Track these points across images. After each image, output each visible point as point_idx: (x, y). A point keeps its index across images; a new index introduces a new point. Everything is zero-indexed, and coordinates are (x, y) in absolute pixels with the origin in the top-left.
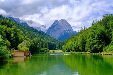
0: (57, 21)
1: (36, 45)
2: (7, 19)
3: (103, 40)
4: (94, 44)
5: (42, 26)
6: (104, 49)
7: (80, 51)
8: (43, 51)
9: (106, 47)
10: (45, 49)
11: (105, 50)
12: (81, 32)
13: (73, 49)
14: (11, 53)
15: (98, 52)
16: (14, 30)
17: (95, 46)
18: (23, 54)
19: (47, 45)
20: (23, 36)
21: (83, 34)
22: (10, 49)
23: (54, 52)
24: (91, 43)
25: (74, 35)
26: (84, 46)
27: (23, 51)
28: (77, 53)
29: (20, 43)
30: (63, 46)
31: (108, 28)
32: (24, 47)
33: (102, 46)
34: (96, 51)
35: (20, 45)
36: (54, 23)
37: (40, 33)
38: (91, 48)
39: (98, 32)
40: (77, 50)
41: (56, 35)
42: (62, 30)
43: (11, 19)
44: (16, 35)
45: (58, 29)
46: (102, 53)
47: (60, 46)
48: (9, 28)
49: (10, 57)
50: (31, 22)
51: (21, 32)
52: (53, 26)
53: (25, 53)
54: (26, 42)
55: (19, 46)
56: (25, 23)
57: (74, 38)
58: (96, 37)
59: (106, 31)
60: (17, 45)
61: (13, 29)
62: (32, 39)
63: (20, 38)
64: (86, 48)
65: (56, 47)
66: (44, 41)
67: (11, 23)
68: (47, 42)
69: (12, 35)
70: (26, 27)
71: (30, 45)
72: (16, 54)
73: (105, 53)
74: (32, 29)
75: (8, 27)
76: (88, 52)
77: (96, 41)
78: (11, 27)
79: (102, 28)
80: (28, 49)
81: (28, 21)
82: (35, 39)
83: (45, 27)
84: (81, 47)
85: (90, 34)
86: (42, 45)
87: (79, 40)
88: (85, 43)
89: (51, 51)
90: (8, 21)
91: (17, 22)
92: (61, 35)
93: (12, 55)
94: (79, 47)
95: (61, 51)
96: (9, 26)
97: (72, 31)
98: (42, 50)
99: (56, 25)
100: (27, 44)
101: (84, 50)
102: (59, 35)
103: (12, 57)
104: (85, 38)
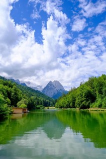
0: (51, 82)
1: (33, 102)
2: (9, 80)
3: (89, 98)
4: (82, 102)
5: (39, 86)
7: (71, 108)
8: (39, 108)
9: (93, 104)
10: (40, 106)
11: (92, 107)
12: (72, 91)
13: (65, 106)
14: (11, 110)
15: (86, 109)
16: (15, 90)
17: (83, 103)
18: (21, 111)
19: (43, 102)
20: (22, 95)
21: (73, 93)
22: (10, 107)
23: (48, 108)
24: (80, 100)
25: (65, 94)
26: (74, 103)
27: (21, 108)
28: (68, 109)
29: (19, 101)
30: (56, 104)
31: (93, 88)
32: (22, 104)
33: (89, 103)
34: (84, 107)
35: (19, 102)
36: (49, 84)
37: (37, 92)
38: (80, 105)
39: (85, 91)
40: (68, 106)
41: (50, 94)
42: (55, 90)
43: (12, 80)
44: (16, 94)
45: (51, 89)
46: (89, 109)
47: (54, 103)
48: (10, 88)
49: (10, 114)
50: (29, 83)
51: (21, 91)
52: (47, 87)
53: (23, 110)
54: (25, 100)
55: (18, 104)
56: (24, 84)
57: (65, 96)
58: (83, 95)
59: (92, 90)
60: (17, 103)
61: (13, 88)
62: (30, 97)
63: (19, 97)
64: (75, 105)
65: (50, 104)
66: (39, 99)
67: (12, 84)
68: (42, 100)
69: (13, 94)
70: (25, 87)
71: (27, 103)
72: (15, 110)
73: (92, 109)
74: (30, 89)
75: (9, 87)
76: (77, 109)
77: (84, 99)
78: (12, 87)
79: (89, 88)
80: (26, 106)
81: (27, 82)
82: (32, 97)
83: (41, 87)
84: (71, 104)
85: (79, 93)
86: (38, 103)
87: (70, 98)
88: (75, 100)
89: (46, 108)
90: (9, 82)
91: (17, 83)
92: (54, 93)
93: (12, 112)
94: (69, 104)
95: (54, 108)
96: (11, 86)
97: (64, 90)
98: (38, 107)
99: (50, 85)
100: (25, 102)
101: (74, 107)
102: (53, 94)
103: (12, 113)
104: (74, 96)
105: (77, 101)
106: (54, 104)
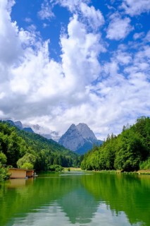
0: (73, 125)
1: (43, 160)
2: (4, 122)
3: (138, 152)
4: (126, 159)
5: (53, 132)
6: (141, 166)
7: (108, 169)
8: (53, 170)
9: (144, 163)
10: (56, 165)
11: (143, 168)
12: (108, 141)
13: (97, 166)
14: (7, 172)
15: (133, 171)
16: (13, 138)
17: (127, 161)
18: (24, 174)
19: (60, 160)
20: (25, 147)
21: (110, 145)
22: (6, 167)
23: (69, 170)
24: (122, 157)
25: (97, 146)
26: (112, 161)
27: (24, 170)
28: (102, 171)
29: (21, 157)
30: (83, 162)
31: (145, 136)
32: (25, 163)
33: (138, 162)
34: (129, 168)
35: (20, 160)
36: (70, 129)
37: (51, 142)
38: (122, 164)
39: (130, 140)
40: (102, 167)
41: (73, 146)
42: (81, 139)
43: (10, 123)
44: (15, 145)
45: (75, 137)
46: (139, 172)
47: (78, 161)
48: (6, 136)
49: (5, 179)
50: (37, 127)
51: (23, 141)
52: (68, 133)
53: (27, 172)
54: (30, 155)
55: (19, 162)
56: (30, 129)
57: (97, 149)
58: (128, 148)
59: (142, 140)
60: (17, 160)
61: (11, 136)
62: (38, 151)
63: (21, 150)
64: (115, 165)
65: (72, 163)
66: (55, 154)
67: (10, 129)
68: (59, 155)
69: (10, 145)
70: (30, 134)
71: (34, 161)
72: (14, 173)
73: (142, 171)
74: (38, 137)
75: (5, 133)
76: (119, 171)
77: (129, 154)
78: (9, 135)
79: (137, 136)
80: (32, 166)
81: (34, 126)
82: (42, 152)
83: (57, 134)
84: (108, 164)
85: (120, 143)
86: (52, 160)
87: (105, 152)
88: (114, 156)
89: (66, 170)
90: (5, 126)
91: (18, 128)
92: (79, 145)
93: (8, 176)
94: (105, 163)
95: (80, 169)
96: (7, 133)
97: (95, 140)
98: (52, 167)
99: (72, 131)
100: (30, 159)
101: (112, 168)
102: (77, 145)
103: (8, 178)
104: (113, 150)
105: (118, 158)
106: (78, 164)
